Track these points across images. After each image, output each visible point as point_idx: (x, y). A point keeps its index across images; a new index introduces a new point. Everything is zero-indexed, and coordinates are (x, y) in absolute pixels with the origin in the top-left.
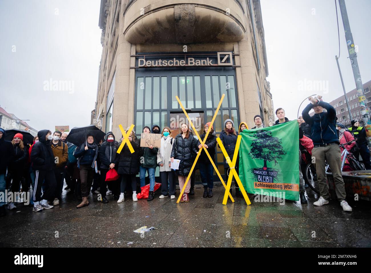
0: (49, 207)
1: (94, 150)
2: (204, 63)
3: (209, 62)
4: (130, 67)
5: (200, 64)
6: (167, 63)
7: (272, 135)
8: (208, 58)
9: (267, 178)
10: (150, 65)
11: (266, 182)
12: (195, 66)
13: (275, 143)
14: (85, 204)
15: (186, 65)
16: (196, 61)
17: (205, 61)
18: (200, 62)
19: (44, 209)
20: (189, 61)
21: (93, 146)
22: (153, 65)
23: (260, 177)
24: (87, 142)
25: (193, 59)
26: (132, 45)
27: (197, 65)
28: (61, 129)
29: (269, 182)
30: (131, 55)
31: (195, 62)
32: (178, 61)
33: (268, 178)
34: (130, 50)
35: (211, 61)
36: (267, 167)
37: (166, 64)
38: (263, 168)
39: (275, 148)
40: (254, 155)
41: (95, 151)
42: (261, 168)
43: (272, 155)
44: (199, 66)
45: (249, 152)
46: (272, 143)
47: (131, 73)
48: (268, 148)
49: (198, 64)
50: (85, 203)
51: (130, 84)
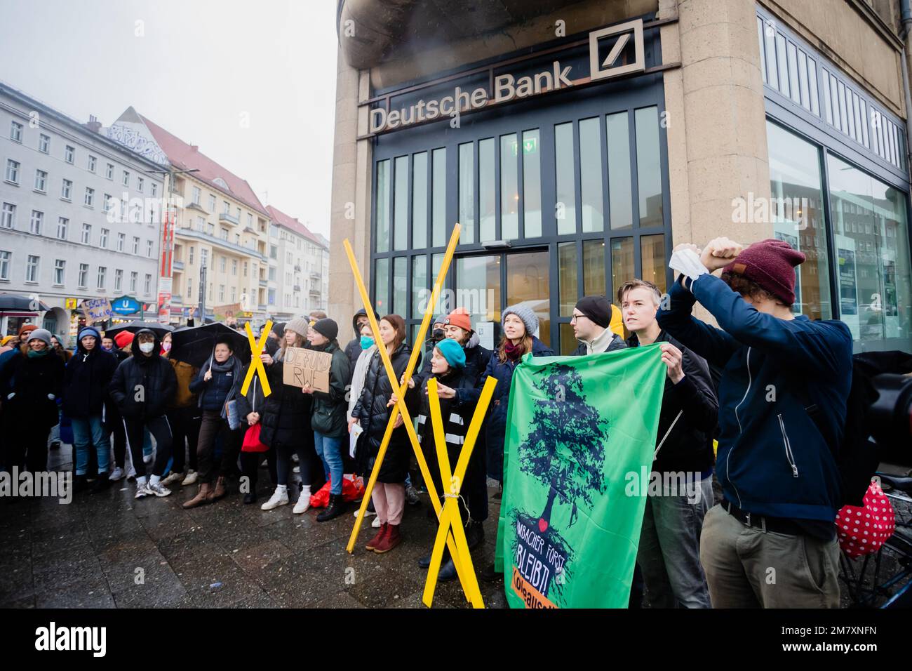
0: (162, 493)
1: (229, 374)
2: (544, 82)
3: (558, 78)
4: (357, 137)
5: (529, 92)
6: (438, 106)
7: (584, 396)
8: (556, 65)
9: (538, 566)
10: (397, 124)
11: (531, 584)
12: (516, 101)
13: (589, 430)
14: (205, 499)
15: (492, 103)
16: (519, 82)
17: (547, 74)
18: (529, 85)
19: (154, 495)
20: (499, 87)
21: (224, 368)
22: (405, 123)
23: (522, 554)
24: (214, 355)
25: (510, 78)
26: (363, 72)
27: (520, 95)
28: (227, 313)
29: (537, 588)
30: (360, 101)
31: (516, 86)
32: (466, 94)
33: (538, 570)
34: (356, 90)
35: (567, 69)
36: (549, 523)
37: (436, 110)
38: (537, 520)
39: (587, 454)
40: (532, 461)
41: (232, 378)
42: (532, 519)
43: (573, 480)
44: (528, 98)
45: (521, 443)
46: (581, 431)
47: (360, 154)
48: (571, 447)
49: (524, 90)
50: (203, 497)
51: (357, 183)
